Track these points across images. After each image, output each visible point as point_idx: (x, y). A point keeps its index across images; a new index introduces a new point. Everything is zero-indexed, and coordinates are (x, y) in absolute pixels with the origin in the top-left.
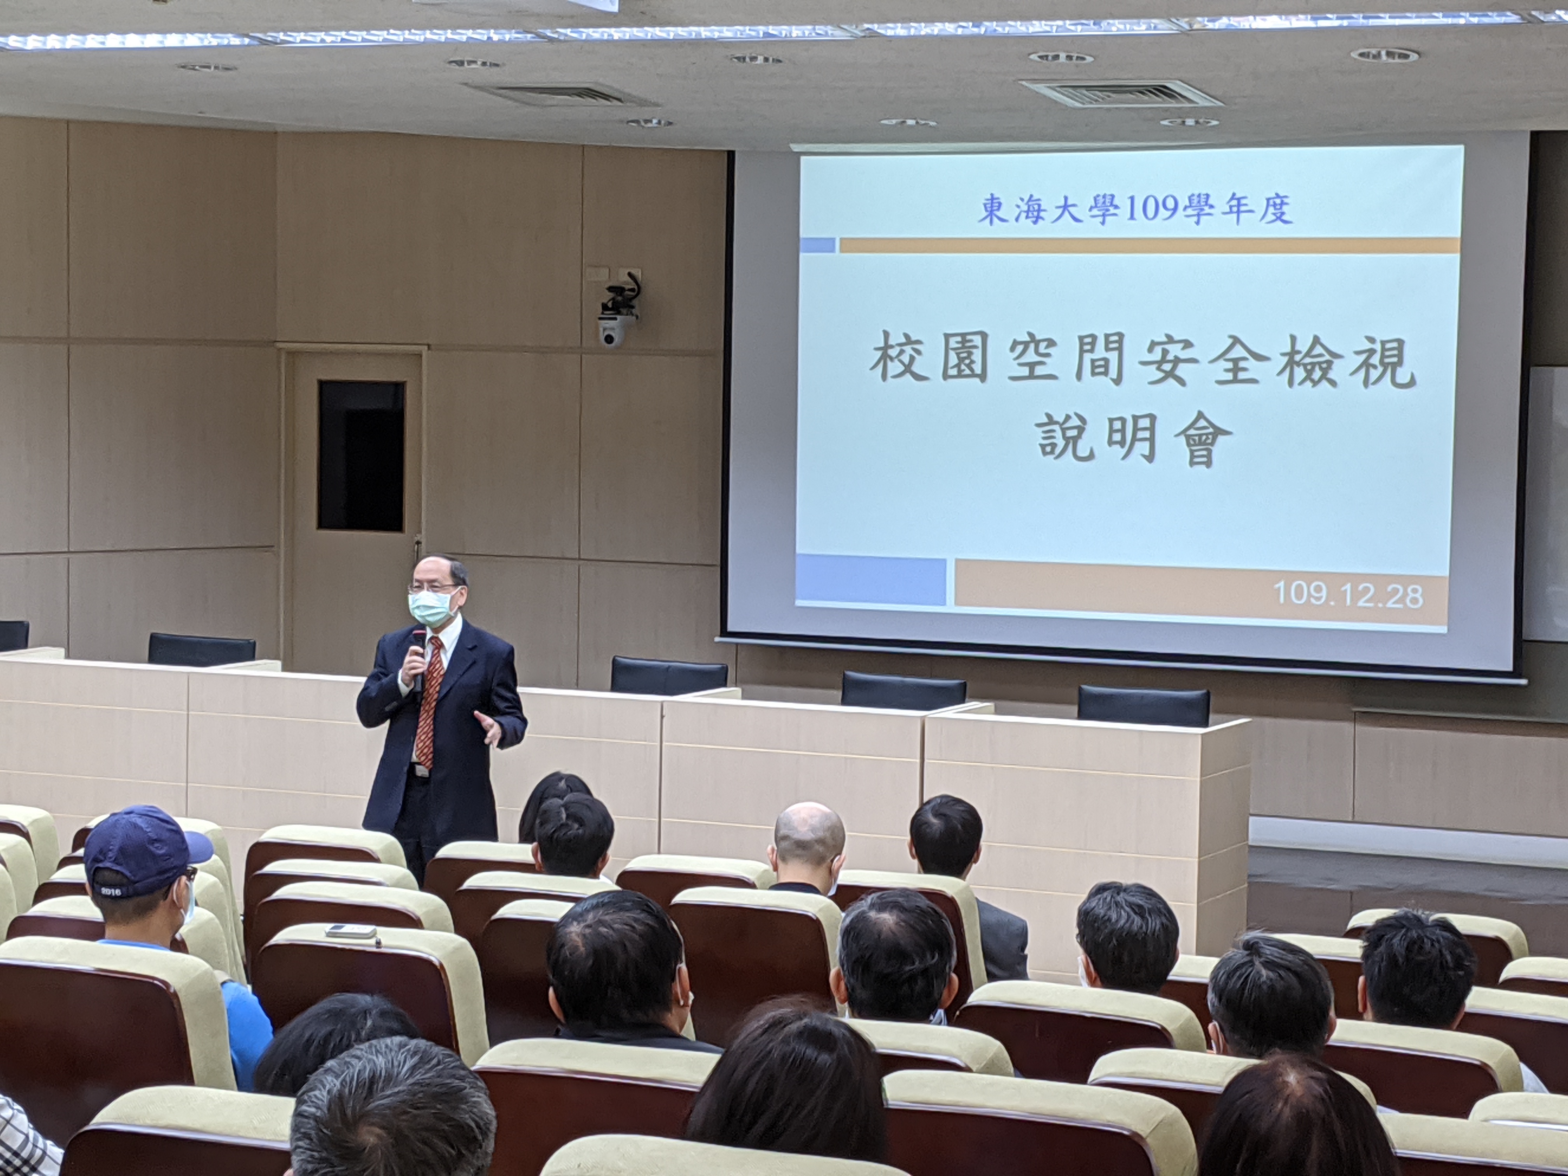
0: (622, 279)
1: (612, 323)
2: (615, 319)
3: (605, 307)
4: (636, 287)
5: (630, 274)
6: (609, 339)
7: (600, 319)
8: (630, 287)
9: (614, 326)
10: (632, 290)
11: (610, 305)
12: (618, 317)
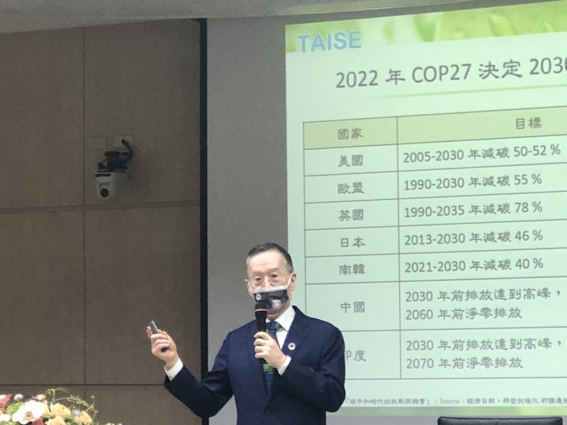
0: (117, 145)
1: (106, 179)
2: (109, 175)
3: (101, 166)
4: (128, 151)
5: (123, 141)
6: (104, 193)
7: (97, 176)
8: (124, 151)
9: (109, 180)
10: (125, 154)
11: (105, 164)
12: (112, 174)
